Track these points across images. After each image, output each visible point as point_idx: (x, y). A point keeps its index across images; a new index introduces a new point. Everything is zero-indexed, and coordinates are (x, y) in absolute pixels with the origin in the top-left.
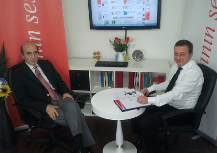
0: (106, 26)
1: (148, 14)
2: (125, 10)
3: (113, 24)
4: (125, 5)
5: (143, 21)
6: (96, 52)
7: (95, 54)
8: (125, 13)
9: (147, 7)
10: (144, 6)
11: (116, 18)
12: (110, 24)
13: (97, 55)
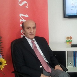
13: (69, 40)
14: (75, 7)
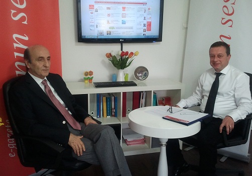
0: (99, 37)
1: (149, 25)
2: (123, 19)
3: (109, 35)
4: (124, 12)
5: (144, 33)
6: (88, 71)
7: (86, 74)
8: (124, 23)
9: (149, 16)
10: (145, 15)
11: (113, 28)
12: (105, 36)
13: (89, 76)
14: (96, 27)
